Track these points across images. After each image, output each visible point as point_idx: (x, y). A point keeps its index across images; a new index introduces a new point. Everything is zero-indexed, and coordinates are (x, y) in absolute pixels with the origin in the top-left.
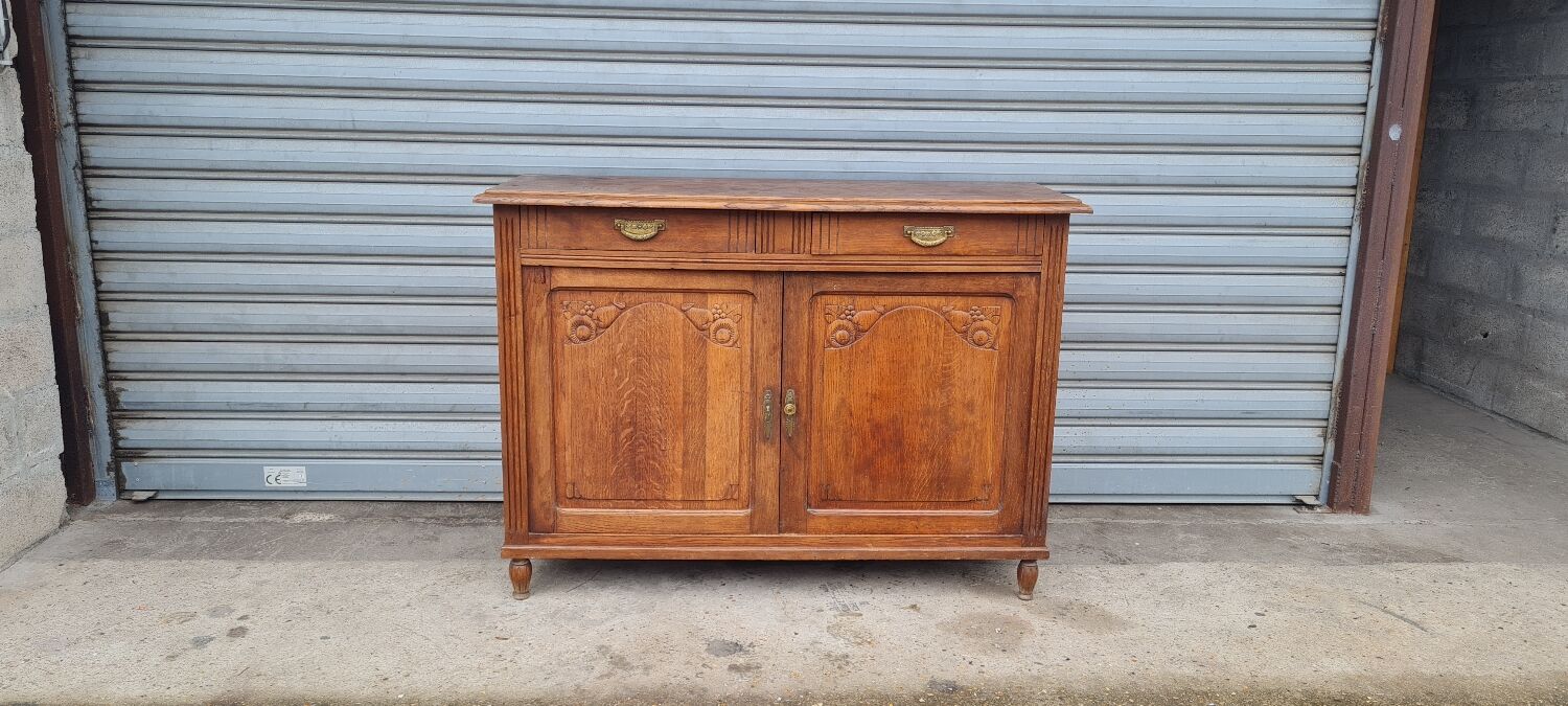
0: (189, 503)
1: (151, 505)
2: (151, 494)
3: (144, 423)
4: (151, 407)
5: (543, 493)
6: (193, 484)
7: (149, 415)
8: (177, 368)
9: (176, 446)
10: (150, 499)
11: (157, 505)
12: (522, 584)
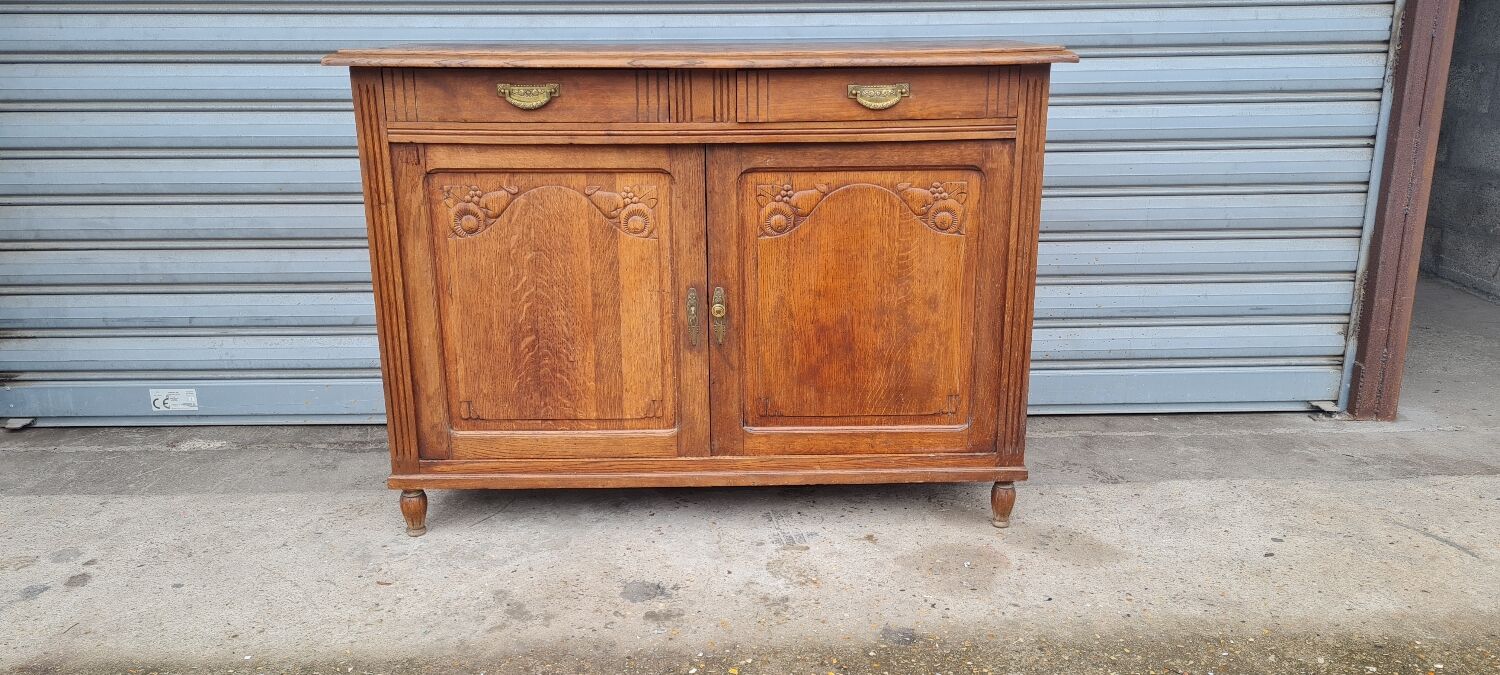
0: (71, 431)
1: (26, 433)
2: (28, 421)
3: (14, 343)
4: (20, 325)
5: (433, 415)
6: (72, 410)
7: (19, 333)
8: (44, 280)
9: (50, 367)
10: (25, 428)
11: (33, 433)
12: (416, 518)
